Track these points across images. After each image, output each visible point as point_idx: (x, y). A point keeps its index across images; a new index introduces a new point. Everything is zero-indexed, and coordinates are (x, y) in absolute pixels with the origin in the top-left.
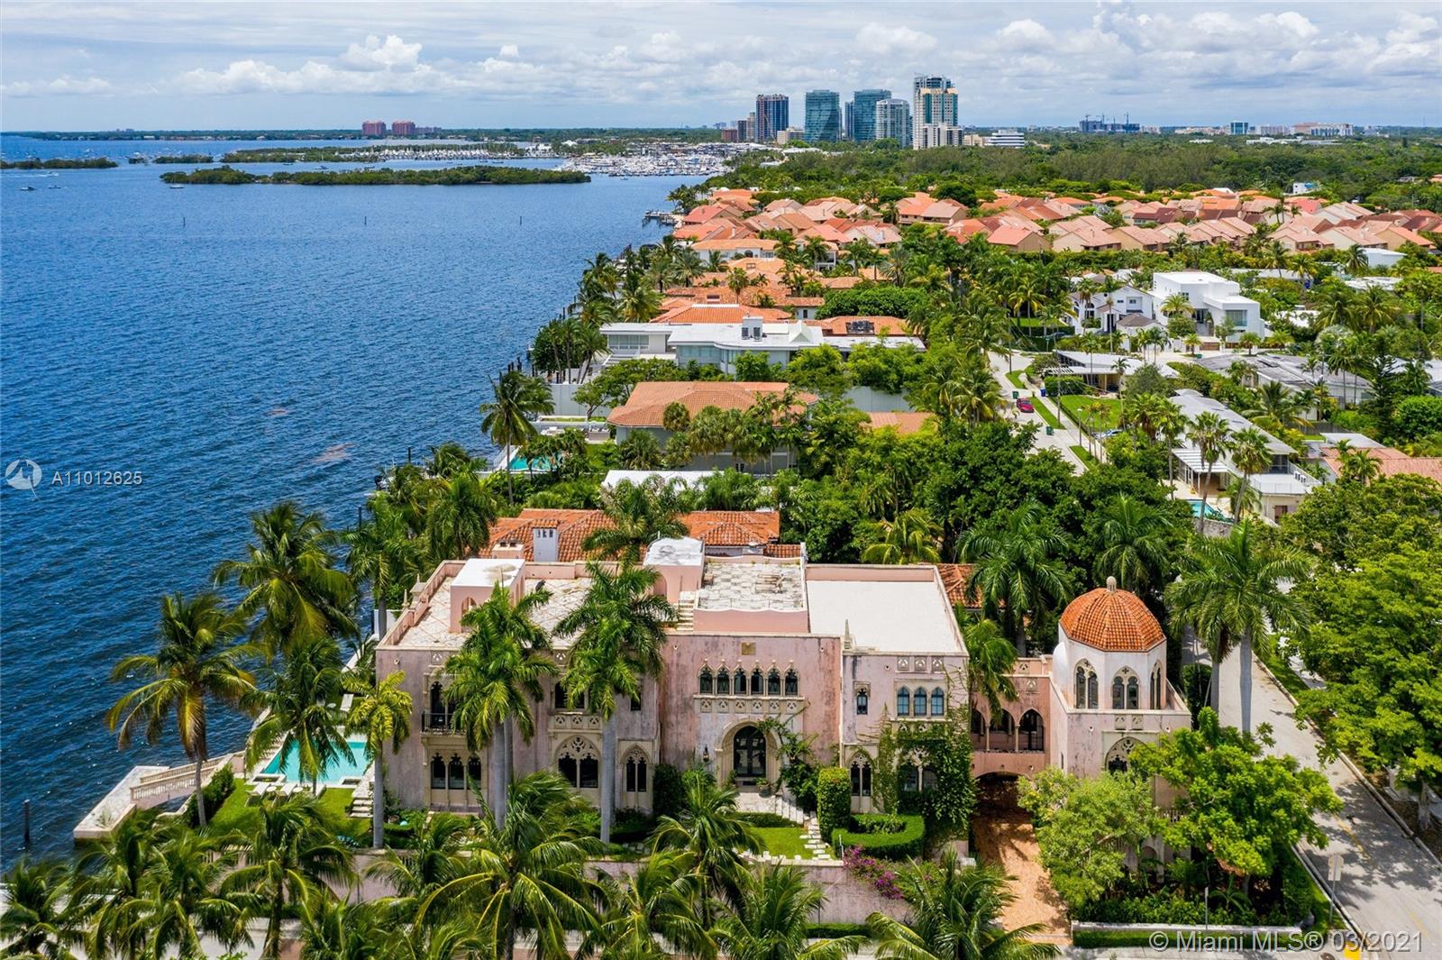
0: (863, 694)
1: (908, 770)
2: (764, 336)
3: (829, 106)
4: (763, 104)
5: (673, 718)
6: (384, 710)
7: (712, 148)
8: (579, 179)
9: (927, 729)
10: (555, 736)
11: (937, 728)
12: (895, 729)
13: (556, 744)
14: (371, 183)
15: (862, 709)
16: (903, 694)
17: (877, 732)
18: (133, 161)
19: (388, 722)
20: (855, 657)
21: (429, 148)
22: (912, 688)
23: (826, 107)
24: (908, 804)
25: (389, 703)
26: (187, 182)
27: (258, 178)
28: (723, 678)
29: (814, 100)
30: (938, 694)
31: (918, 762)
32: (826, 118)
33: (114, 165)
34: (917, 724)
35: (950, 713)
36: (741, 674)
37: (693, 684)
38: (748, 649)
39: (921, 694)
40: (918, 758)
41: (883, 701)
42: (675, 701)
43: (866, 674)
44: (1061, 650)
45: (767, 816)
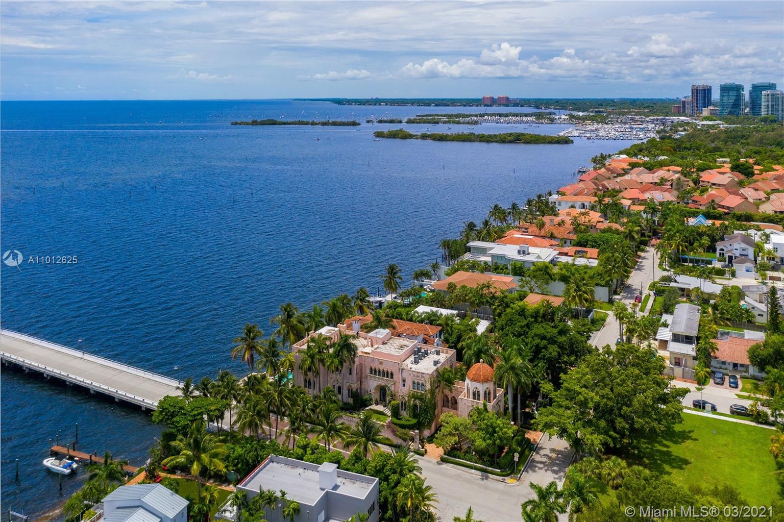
0: (404, 381)
1: (415, 406)
2: (529, 254)
3: (735, 93)
4: (696, 91)
5: (363, 380)
6: (288, 362)
7: (657, 120)
8: (566, 141)
9: (419, 394)
10: (332, 378)
11: (422, 394)
12: (411, 393)
13: (332, 380)
14: (464, 141)
15: (404, 385)
16: (414, 383)
17: (407, 392)
18: (368, 122)
19: (288, 365)
20: (402, 369)
21: (507, 115)
22: (416, 381)
23: (733, 94)
24: (415, 416)
25: (289, 360)
26: (384, 137)
27: (414, 136)
28: (375, 371)
29: (725, 89)
30: (423, 385)
31: (418, 404)
32: (733, 101)
33: (359, 124)
34: (417, 392)
35: (426, 391)
36: (383, 371)
37: (368, 371)
38: (381, 363)
39: (418, 384)
40: (418, 402)
41: (409, 383)
42: (364, 375)
43: (405, 375)
44: (467, 381)
45: (381, 411)
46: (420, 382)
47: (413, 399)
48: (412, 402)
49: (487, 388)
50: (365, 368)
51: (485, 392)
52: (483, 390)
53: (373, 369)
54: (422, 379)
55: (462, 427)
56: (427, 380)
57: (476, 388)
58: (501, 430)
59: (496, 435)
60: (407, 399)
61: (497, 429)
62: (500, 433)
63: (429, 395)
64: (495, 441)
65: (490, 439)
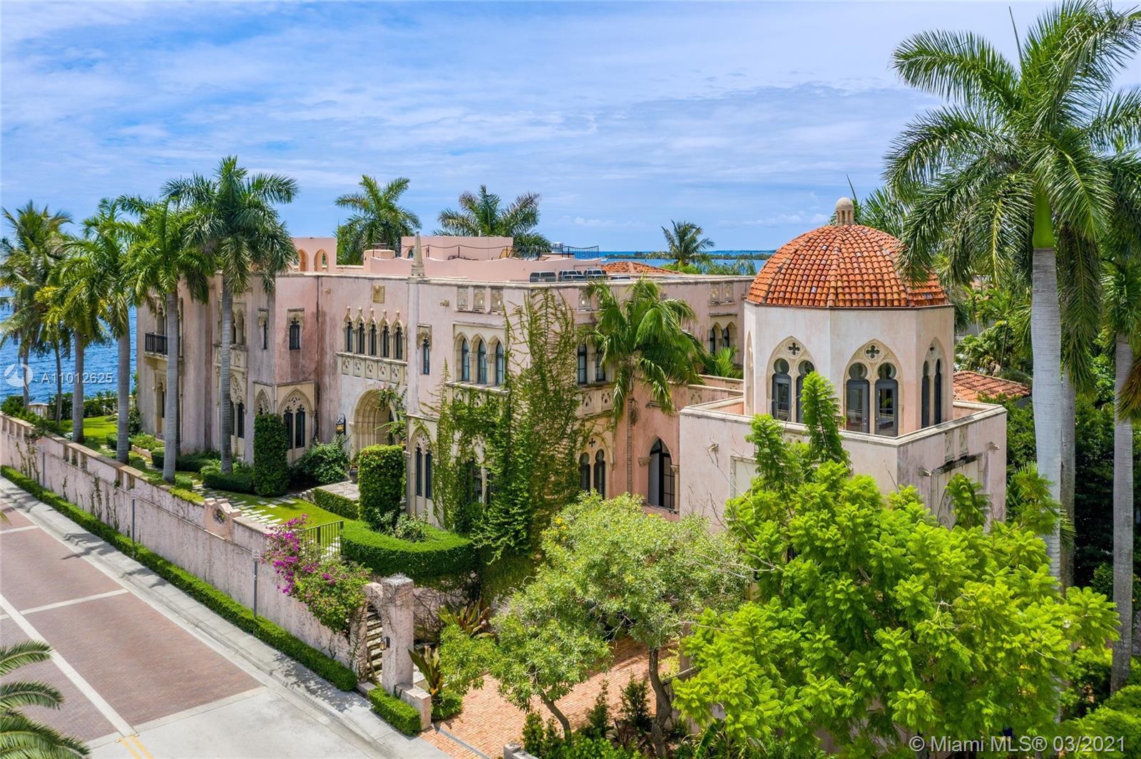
1: (468, 467)
9: (484, 403)
11: (496, 402)
12: (453, 399)
15: (426, 366)
16: (463, 346)
17: (437, 399)
22: (470, 334)
30: (498, 349)
31: (480, 457)
34: (476, 393)
35: (510, 382)
37: (340, 338)
38: (377, 294)
39: (480, 347)
40: (478, 447)
41: (444, 350)
42: (327, 359)
46: (487, 336)
47: (458, 435)
48: (455, 450)
49: (873, 351)
50: (334, 327)
51: (857, 371)
52: (836, 355)
53: (355, 327)
54: (498, 321)
55: (653, 572)
56: (514, 320)
57: (794, 348)
58: (948, 592)
59: (890, 637)
60: (434, 438)
61: (906, 589)
62: (935, 622)
63: (524, 406)
64: (884, 688)
65: (829, 666)
